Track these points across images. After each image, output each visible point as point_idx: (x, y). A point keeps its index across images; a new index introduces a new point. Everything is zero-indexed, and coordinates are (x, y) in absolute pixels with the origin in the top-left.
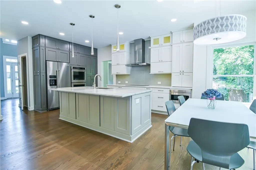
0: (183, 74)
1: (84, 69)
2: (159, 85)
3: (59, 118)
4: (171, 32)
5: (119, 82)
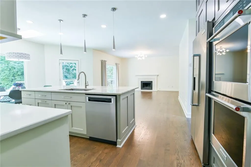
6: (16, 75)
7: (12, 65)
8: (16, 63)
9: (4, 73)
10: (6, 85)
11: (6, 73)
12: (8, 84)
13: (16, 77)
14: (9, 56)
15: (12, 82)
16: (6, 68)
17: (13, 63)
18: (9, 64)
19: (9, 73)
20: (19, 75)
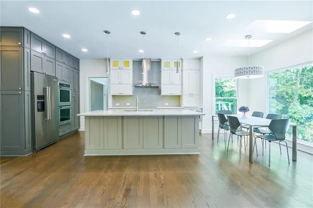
0: (192, 96)
1: (69, 86)
2: (166, 106)
3: (84, 155)
4: (181, 59)
5: (118, 104)
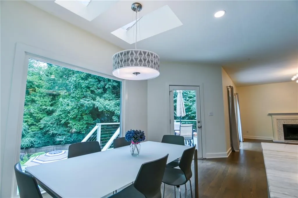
6: (84, 114)
7: (82, 102)
8: (86, 100)
9: (73, 112)
10: (74, 125)
11: (75, 112)
12: (75, 124)
13: (84, 117)
14: (125, 61)
15: (79, 121)
16: (75, 106)
17: (83, 101)
18: (79, 102)
19: (77, 112)
20: (86, 114)
